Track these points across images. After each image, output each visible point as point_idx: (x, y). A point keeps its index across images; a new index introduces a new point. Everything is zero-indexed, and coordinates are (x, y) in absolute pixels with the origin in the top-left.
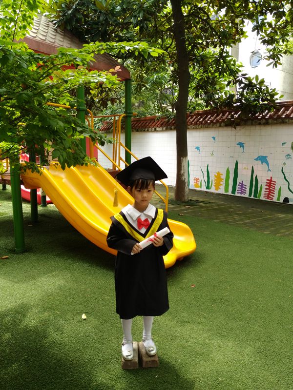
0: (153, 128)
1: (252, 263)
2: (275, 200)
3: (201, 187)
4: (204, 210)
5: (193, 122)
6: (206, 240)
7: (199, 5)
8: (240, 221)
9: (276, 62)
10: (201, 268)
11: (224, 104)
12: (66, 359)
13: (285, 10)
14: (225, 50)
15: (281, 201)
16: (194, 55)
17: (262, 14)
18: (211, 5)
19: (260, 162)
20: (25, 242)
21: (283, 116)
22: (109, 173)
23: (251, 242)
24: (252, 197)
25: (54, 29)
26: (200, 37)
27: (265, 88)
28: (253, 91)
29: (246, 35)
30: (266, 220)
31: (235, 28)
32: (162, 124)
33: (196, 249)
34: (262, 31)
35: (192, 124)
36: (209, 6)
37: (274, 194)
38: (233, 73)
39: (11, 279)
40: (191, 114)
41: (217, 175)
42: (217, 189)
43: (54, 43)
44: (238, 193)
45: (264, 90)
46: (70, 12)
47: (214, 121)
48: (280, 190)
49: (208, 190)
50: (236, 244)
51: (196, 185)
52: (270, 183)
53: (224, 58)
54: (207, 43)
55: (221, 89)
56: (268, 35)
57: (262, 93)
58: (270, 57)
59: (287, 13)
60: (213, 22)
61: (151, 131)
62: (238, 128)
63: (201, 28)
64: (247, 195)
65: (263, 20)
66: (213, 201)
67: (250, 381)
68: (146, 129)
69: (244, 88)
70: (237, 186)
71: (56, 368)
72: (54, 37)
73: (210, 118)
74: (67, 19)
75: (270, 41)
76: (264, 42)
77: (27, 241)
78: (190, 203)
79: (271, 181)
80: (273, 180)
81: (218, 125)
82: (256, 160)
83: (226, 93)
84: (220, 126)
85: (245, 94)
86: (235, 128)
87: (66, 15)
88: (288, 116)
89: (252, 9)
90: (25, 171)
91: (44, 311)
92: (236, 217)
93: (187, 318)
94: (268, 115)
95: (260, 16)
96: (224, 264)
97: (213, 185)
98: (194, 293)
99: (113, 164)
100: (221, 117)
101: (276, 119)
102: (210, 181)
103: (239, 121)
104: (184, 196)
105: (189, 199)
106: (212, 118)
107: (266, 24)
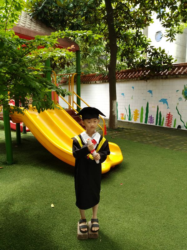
0: (94, 82)
1: (159, 169)
2: (172, 127)
3: (125, 119)
4: (127, 134)
5: (119, 77)
6: (129, 154)
7: (123, 2)
8: (150, 141)
9: (172, 38)
10: (126, 173)
11: (140, 66)
12: (42, 234)
13: (177, 5)
14: (139, 31)
15: (176, 127)
16: (120, 34)
17: (163, 8)
18: (130, 2)
19: (162, 103)
20: (14, 157)
21: (177, 73)
22: (67, 111)
23: (158, 155)
24: (158, 125)
25: (30, 19)
26: (123, 23)
27: (165, 55)
28: (158, 57)
29: (153, 21)
30: (167, 140)
31: (146, 16)
32: (100, 79)
33: (123, 160)
34: (163, 19)
35: (119, 78)
36: (129, 2)
37: (171, 123)
38: (145, 46)
39: (5, 182)
40: (118, 72)
41: (135, 111)
42: (135, 120)
43: (30, 28)
44: (149, 123)
45: (164, 56)
46: (40, 8)
47: (133, 77)
48: (175, 120)
49: (130, 121)
50: (148, 156)
51: (122, 118)
52: (169, 116)
53: (139, 36)
54: (128, 27)
55: (137, 56)
56: (166, 21)
57: (163, 58)
58: (168, 35)
59: (178, 7)
60: (132, 13)
61: (93, 83)
62: (148, 81)
63: (124, 17)
64: (154, 124)
65: (163, 12)
66: (133, 128)
67: (158, 245)
68: (90, 82)
69: (152, 55)
70: (148, 119)
71: (36, 239)
72: (30, 24)
73: (130, 75)
74: (38, 13)
75: (168, 25)
76: (164, 26)
77: (14, 156)
78: (118, 130)
79: (169, 115)
80: (171, 114)
81: (136, 79)
82: (160, 101)
83: (140, 59)
84: (137, 80)
85: (153, 59)
86: (147, 81)
87: (37, 10)
88: (180, 73)
89: (156, 4)
90: (13, 113)
91: (27, 202)
92: (148, 139)
93: (118, 205)
94: (167, 73)
95: (161, 9)
96: (140, 170)
97: (133, 118)
98: (122, 189)
99: (69, 106)
100: (138, 74)
101: (172, 75)
102: (131, 115)
103: (149, 76)
104: (114, 126)
105: (118, 127)
106: (132, 75)
107: (165, 14)
